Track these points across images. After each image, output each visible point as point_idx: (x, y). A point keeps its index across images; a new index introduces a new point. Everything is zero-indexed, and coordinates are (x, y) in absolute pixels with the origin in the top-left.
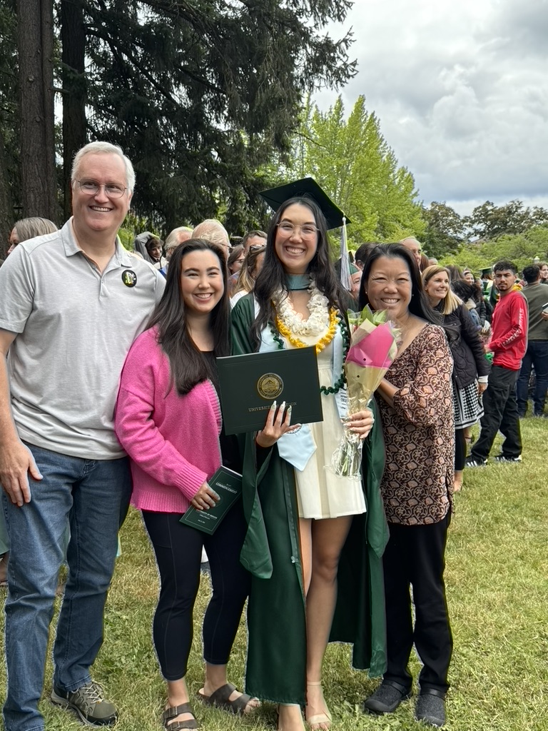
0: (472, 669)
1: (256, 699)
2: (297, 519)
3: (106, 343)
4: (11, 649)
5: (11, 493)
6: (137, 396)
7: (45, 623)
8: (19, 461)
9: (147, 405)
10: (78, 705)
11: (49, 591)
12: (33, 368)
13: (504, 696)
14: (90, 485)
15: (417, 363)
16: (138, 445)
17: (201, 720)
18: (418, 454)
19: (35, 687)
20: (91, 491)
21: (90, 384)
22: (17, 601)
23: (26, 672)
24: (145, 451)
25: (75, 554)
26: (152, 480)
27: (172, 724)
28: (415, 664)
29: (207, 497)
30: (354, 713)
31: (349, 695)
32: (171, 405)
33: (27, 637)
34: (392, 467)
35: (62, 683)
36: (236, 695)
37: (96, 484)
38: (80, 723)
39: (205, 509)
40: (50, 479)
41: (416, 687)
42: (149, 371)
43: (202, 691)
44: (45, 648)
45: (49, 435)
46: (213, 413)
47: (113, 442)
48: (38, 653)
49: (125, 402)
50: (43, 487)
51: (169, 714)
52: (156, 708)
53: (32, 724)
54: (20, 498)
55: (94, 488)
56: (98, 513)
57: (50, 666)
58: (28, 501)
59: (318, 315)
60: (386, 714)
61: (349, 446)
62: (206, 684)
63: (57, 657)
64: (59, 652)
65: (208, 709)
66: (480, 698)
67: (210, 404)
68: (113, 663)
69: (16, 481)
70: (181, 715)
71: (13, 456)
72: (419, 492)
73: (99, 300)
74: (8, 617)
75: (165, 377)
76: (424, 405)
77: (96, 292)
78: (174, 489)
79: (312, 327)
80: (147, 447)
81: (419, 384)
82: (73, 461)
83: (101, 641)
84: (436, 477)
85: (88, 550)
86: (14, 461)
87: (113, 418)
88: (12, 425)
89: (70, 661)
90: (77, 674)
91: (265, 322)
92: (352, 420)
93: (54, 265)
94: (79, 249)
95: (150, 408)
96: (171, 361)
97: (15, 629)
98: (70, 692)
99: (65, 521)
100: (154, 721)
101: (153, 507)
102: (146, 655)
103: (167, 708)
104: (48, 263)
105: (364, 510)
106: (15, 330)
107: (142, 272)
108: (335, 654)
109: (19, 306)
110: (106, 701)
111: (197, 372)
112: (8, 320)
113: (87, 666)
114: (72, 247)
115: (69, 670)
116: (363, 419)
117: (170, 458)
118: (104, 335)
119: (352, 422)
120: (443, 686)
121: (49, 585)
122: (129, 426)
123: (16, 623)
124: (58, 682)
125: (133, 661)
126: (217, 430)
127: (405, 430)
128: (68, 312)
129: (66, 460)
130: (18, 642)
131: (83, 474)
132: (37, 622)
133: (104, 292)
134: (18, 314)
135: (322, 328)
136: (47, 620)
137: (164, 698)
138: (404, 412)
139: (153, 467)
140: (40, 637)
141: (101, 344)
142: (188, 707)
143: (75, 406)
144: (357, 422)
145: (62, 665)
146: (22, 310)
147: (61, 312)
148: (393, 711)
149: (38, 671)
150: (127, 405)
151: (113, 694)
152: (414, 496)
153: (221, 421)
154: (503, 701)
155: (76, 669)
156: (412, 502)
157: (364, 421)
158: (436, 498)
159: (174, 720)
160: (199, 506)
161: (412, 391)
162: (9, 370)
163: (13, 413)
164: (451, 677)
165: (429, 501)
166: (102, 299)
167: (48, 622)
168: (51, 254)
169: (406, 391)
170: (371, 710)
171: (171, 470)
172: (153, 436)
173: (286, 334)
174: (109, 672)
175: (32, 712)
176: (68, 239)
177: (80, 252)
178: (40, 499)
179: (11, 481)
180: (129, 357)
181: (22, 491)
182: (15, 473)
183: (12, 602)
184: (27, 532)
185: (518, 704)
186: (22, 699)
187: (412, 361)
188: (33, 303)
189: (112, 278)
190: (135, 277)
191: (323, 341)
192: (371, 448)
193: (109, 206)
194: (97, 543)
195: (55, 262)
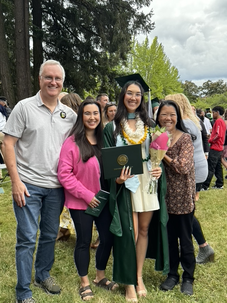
0: (204, 273)
1: (117, 284)
2: (132, 212)
3: (54, 141)
4: (18, 264)
5: (18, 202)
6: (66, 163)
7: (32, 253)
8: (21, 189)
9: (70, 166)
10: (45, 286)
11: (33, 241)
12: (25, 152)
13: (217, 283)
14: (49, 198)
15: (180, 149)
16: (67, 183)
17: (95, 293)
18: (181, 186)
19: (28, 279)
20: (49, 200)
21: (48, 158)
22: (21, 245)
23: (25, 273)
24: (70, 185)
25: (43, 226)
26: (73, 196)
27: (83, 294)
28: (181, 270)
29: (95, 203)
30: (156, 290)
31: (154, 283)
32: (80, 166)
33: (25, 259)
34: (171, 191)
35: (39, 278)
36: (108, 283)
37: (51, 198)
38: (46, 293)
39: (95, 207)
40: (33, 196)
41: (181, 280)
42: (71, 153)
43: (95, 281)
44: (32, 263)
45: (33, 178)
46: (97, 169)
47: (57, 181)
48: (29, 265)
49: (61, 166)
50: (30, 199)
51: (82, 290)
52: (77, 288)
53: (27, 293)
54: (21, 204)
55: (50, 199)
56: (52, 209)
57: (34, 271)
58: (25, 205)
59: (140, 129)
60: (169, 290)
61: (152, 182)
62: (97, 278)
63: (36, 267)
64: (37, 265)
65: (97, 288)
66: (207, 284)
67: (96, 166)
68: (59, 269)
69: (20, 197)
70: (86, 290)
71: (18, 187)
72: (182, 201)
73: (51, 124)
74: (17, 251)
75: (77, 155)
76: (183, 166)
77: (50, 120)
78: (82, 200)
79: (137, 134)
80: (70, 183)
81: (181, 157)
82: (42, 189)
83: (53, 260)
84: (188, 195)
85: (48, 224)
86: (19, 189)
87: (57, 171)
88: (18, 175)
89: (41, 269)
90: (44, 274)
91: (118, 132)
92: (153, 171)
93: (33, 110)
94: (43, 104)
95: (72, 168)
96: (80, 149)
97: (20, 256)
98: (42, 281)
99: (39, 212)
100: (76, 293)
101: (74, 207)
102: (72, 266)
103: (81, 288)
104: (31, 109)
105: (159, 208)
106: (18, 137)
107: (68, 112)
108: (148, 266)
109: (20, 127)
110: (56, 285)
111: (90, 153)
112: (15, 132)
113: (48, 271)
114: (40, 103)
115: (41, 272)
116: (157, 171)
117: (80, 188)
118: (53, 138)
119: (153, 172)
120: (192, 279)
121: (33, 238)
122: (63, 175)
123: (21, 253)
124: (37, 277)
125: (67, 269)
126: (99, 176)
127: (175, 176)
128: (39, 129)
129: (39, 188)
130: (22, 261)
131: (46, 194)
132: (29, 253)
133: (53, 121)
134: (19, 130)
135: (141, 135)
136: (33, 252)
137: (80, 284)
138: (175, 169)
139: (73, 191)
140: (30, 259)
141: (52, 142)
142: (89, 287)
143: (42, 167)
144: (155, 172)
145: (38, 271)
146: (21, 128)
147: (36, 129)
148: (172, 289)
149: (29, 272)
150: (62, 167)
151: (59, 282)
152: (180, 203)
153: (100, 172)
154: (216, 285)
155: (44, 272)
156: (179, 205)
157: (158, 172)
158: (189, 203)
159: (84, 292)
160: (92, 206)
161: (178, 160)
162: (16, 153)
163: (18, 170)
164: (195, 276)
165: (186, 205)
166: (52, 123)
167: (33, 253)
168: (32, 106)
169: (176, 160)
170: (163, 289)
171: (81, 192)
172: (73, 179)
173: (127, 138)
174: (57, 273)
175: (28, 289)
176: (38, 99)
177: (44, 105)
178: (29, 204)
179: (18, 197)
180: (63, 147)
181: (22, 201)
182: (19, 194)
183: (19, 245)
184: (24, 217)
185: (222, 286)
186: (23, 284)
187: (178, 148)
188: (25, 126)
189: (56, 115)
190: (66, 114)
191: (142, 140)
192: (161, 183)
193: (56, 86)
194: (52, 221)
195: (34, 109)
